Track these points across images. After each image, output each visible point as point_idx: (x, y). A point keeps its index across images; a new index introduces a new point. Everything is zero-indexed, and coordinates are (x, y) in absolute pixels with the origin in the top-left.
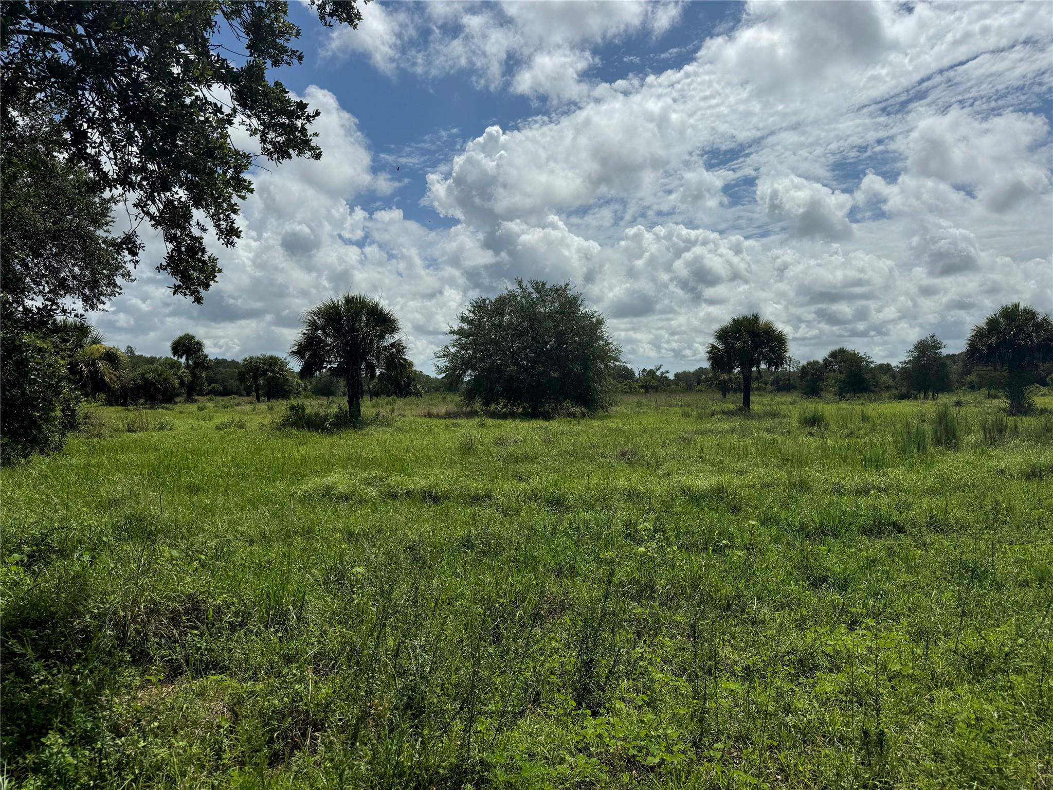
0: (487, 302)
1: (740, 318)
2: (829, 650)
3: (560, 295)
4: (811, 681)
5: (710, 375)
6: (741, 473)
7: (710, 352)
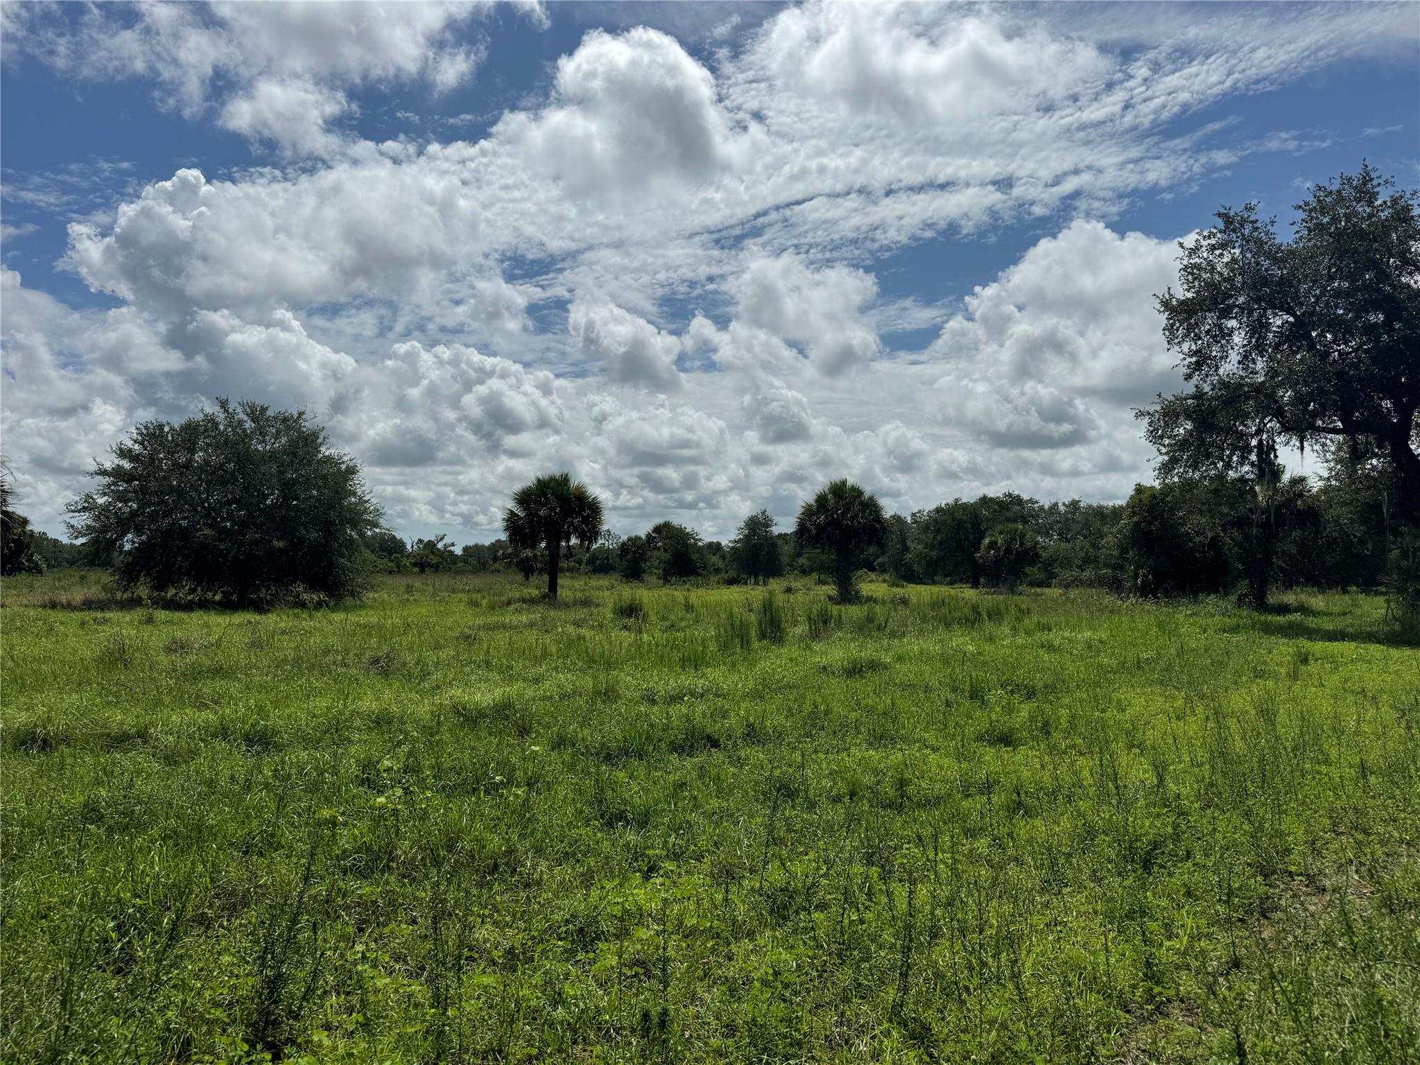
0: (166, 429)
1: (546, 477)
2: (617, 910)
3: (288, 428)
4: (591, 955)
5: (510, 550)
6: (536, 681)
7: (508, 520)
